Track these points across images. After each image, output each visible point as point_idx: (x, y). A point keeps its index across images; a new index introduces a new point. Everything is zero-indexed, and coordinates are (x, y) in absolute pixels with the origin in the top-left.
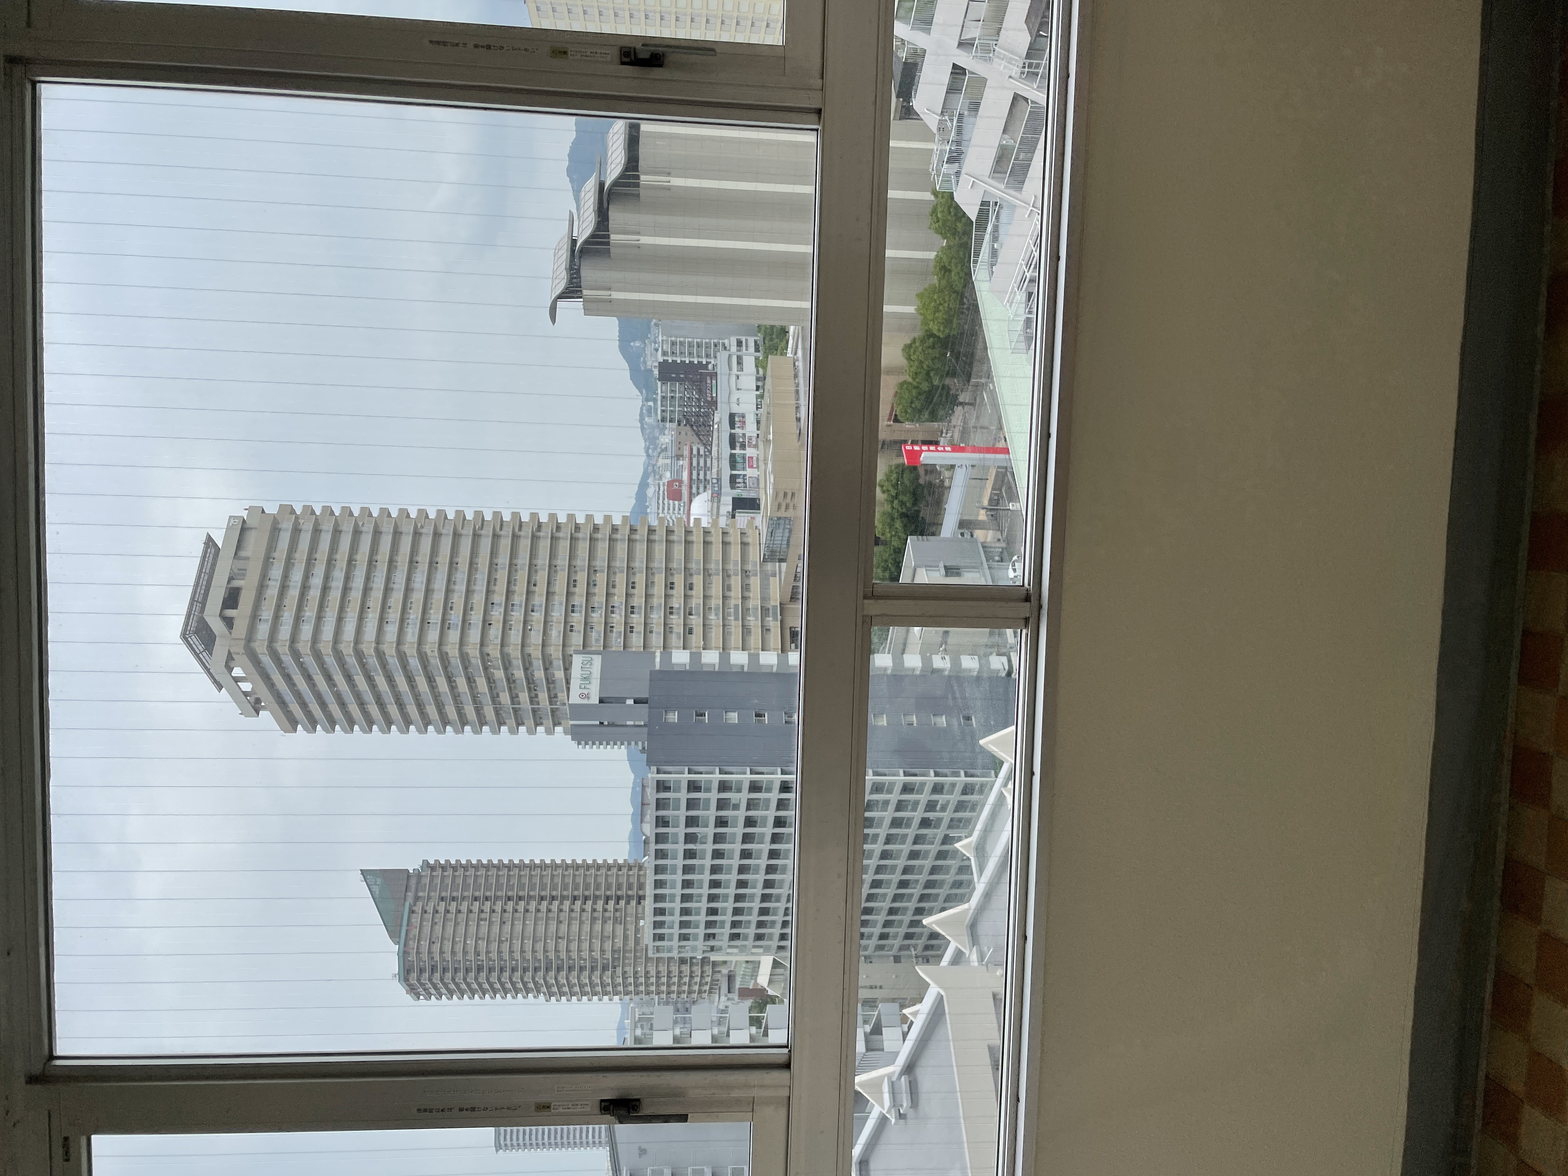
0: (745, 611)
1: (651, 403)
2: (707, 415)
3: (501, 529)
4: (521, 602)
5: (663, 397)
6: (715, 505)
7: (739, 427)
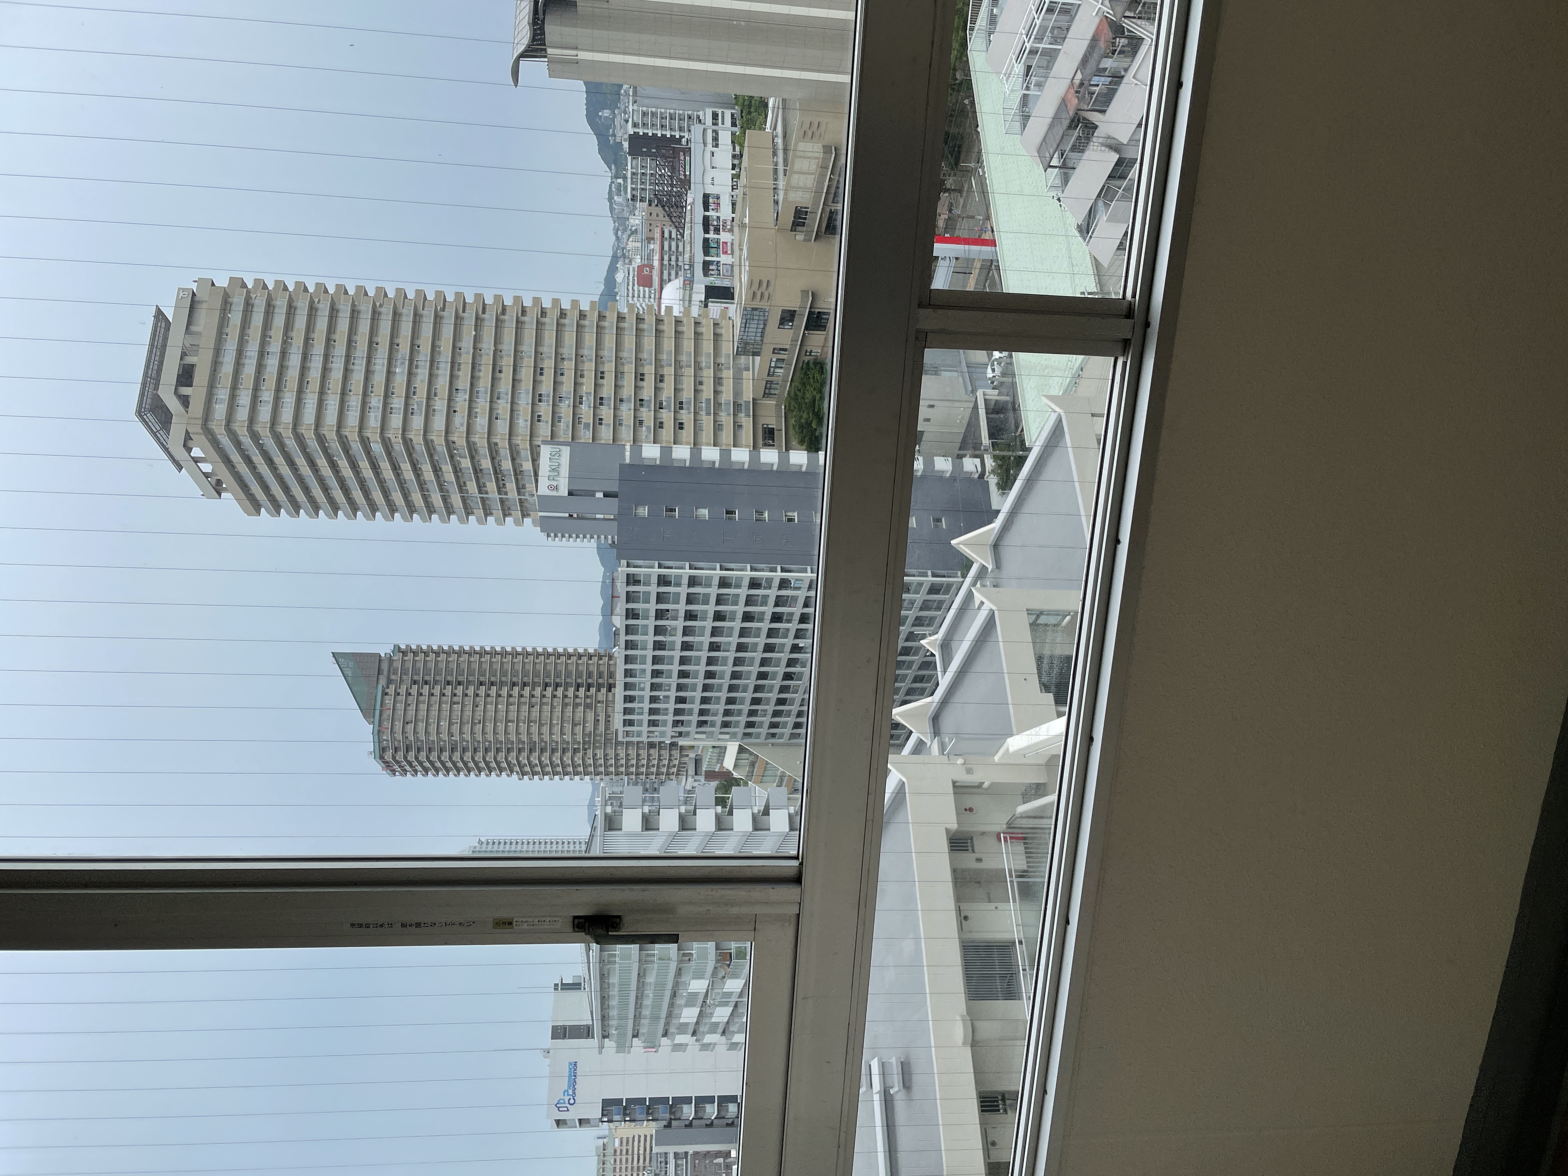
0: (718, 405)
1: (620, 181)
2: (680, 195)
3: (464, 311)
4: (486, 388)
5: (633, 174)
6: (688, 292)
7: (713, 210)
